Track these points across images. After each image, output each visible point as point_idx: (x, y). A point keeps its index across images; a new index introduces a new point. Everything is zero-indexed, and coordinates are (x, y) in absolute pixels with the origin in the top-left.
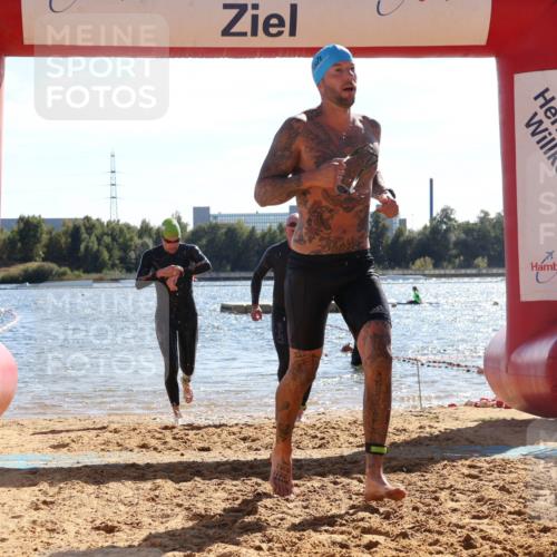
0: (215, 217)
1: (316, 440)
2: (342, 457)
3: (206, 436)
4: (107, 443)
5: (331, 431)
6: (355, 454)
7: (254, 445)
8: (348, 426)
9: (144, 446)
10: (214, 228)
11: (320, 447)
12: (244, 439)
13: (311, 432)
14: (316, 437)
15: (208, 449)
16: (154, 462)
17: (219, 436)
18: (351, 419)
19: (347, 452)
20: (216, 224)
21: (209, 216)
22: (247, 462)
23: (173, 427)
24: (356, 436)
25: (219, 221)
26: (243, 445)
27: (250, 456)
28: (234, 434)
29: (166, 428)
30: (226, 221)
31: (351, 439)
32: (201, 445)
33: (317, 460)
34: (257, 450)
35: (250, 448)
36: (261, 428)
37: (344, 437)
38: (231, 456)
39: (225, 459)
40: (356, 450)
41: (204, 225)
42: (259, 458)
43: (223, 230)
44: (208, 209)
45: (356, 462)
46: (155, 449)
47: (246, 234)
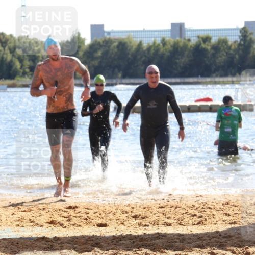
0: (109, 33)
1: (195, 218)
2: (217, 232)
3: (103, 215)
4: (21, 220)
5: (208, 210)
6: (229, 230)
7: (144, 222)
8: (222, 207)
9: (52, 223)
10: (108, 42)
11: (199, 224)
12: (135, 217)
13: (191, 211)
14: (195, 215)
15: (105, 225)
16: (61, 235)
17: (114, 214)
18: (224, 201)
19: (222, 228)
20: (109, 39)
21: (104, 32)
22: (138, 236)
23: (76, 207)
24: (229, 215)
25: (112, 36)
26: (134, 222)
27: (140, 231)
28: (126, 212)
29: (70, 207)
30: (118, 36)
31: (225, 218)
32: (99, 222)
33: (197, 235)
34: (146, 226)
35: (140, 224)
36: (149, 207)
37: (219, 216)
38: (124, 231)
39: (119, 234)
40: (229, 227)
41: (100, 39)
42: (148, 232)
43: (116, 44)
44: (102, 26)
45: (229, 237)
46: (62, 225)
47: (134, 47)
